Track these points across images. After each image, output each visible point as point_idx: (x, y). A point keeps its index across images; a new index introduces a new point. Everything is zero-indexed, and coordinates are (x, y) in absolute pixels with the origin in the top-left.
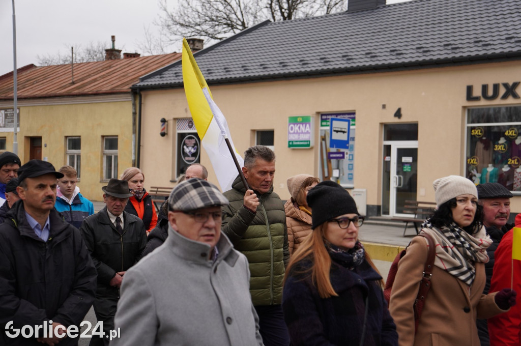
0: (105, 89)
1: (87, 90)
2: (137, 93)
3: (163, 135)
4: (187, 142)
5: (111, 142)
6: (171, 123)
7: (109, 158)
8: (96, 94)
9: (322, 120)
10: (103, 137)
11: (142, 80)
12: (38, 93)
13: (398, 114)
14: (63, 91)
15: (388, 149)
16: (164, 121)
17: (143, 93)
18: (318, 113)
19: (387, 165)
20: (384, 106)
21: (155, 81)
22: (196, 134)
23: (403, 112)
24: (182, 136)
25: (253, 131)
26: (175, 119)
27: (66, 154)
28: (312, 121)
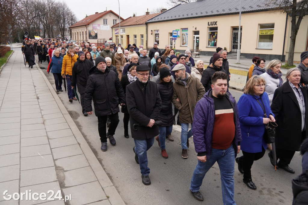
0: (141, 23)
1: (138, 24)
2: (147, 24)
3: (152, 34)
4: (157, 36)
5: (142, 36)
6: (153, 31)
7: (142, 40)
8: (139, 25)
9: (182, 30)
10: (141, 35)
11: (148, 21)
12: (129, 24)
13: (196, 29)
14: (133, 24)
15: (194, 37)
16: (152, 31)
17: (148, 24)
18: (181, 28)
19: (194, 40)
20: (193, 27)
21: (153, 20)
22: (158, 34)
23: (197, 28)
24: (156, 34)
25: (169, 33)
26: (154, 30)
27: (134, 39)
28: (180, 30)
